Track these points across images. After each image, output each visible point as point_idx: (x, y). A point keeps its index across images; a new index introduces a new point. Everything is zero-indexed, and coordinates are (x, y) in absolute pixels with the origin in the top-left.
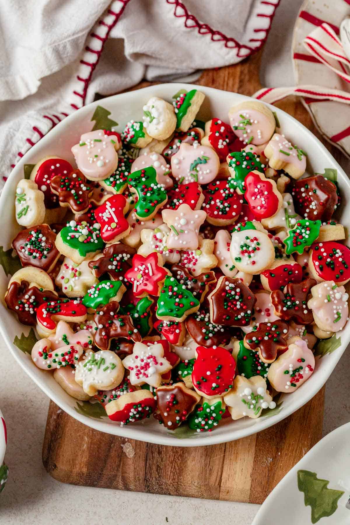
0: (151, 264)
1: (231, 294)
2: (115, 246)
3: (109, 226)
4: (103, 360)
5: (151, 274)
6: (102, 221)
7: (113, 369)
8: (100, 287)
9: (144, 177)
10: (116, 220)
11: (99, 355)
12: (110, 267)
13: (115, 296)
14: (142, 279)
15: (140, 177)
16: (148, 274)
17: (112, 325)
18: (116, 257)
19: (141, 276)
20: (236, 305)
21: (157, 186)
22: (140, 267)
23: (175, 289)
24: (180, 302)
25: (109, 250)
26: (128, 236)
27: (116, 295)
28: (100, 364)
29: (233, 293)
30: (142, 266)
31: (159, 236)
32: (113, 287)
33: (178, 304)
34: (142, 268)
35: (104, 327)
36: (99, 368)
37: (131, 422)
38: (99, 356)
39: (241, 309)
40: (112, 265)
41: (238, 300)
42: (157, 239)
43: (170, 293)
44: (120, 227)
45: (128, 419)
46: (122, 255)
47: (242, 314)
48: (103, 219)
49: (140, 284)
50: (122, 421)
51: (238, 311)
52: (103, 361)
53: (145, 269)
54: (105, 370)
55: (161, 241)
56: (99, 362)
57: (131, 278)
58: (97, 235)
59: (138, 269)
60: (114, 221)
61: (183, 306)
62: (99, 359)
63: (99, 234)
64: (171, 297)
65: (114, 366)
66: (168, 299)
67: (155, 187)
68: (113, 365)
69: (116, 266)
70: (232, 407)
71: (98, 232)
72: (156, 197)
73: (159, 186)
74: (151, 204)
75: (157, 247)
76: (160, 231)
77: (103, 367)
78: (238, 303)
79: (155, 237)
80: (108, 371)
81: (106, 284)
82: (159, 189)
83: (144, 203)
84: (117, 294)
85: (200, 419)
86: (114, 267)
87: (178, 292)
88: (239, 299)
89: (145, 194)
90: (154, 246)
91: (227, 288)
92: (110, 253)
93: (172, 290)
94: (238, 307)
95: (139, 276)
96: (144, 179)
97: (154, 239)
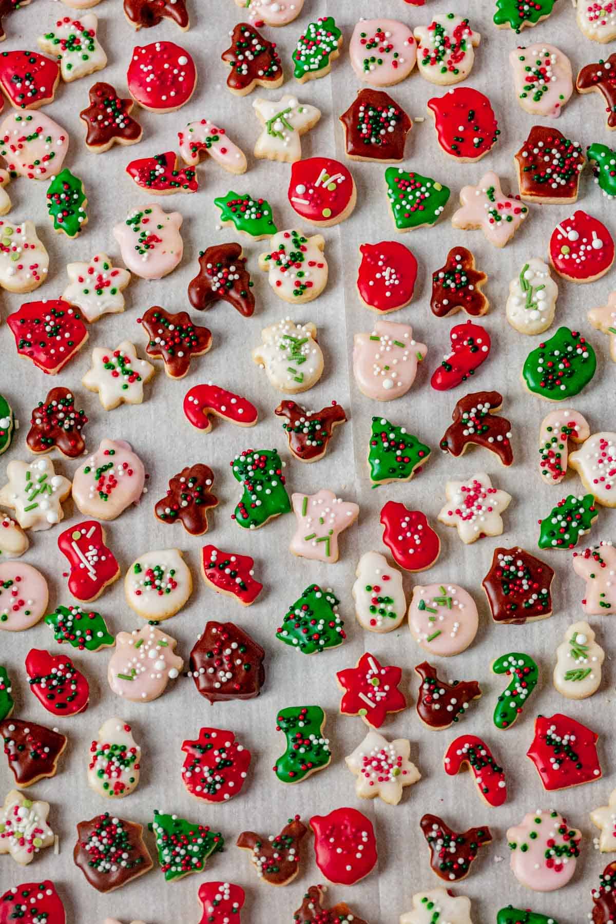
1: (509, 570)
9: (303, 720)
15: (297, 719)
20: (521, 585)
21: (318, 739)
29: (512, 569)
39: (531, 590)
41: (523, 578)
47: (534, 596)
51: (527, 594)
67: (315, 742)
72: (312, 756)
73: (321, 741)
74: (301, 767)
78: (524, 582)
82: (321, 746)
83: (292, 762)
88: (525, 574)
89: (298, 747)
91: (502, 564)
94: (526, 587)
96: (301, 724)
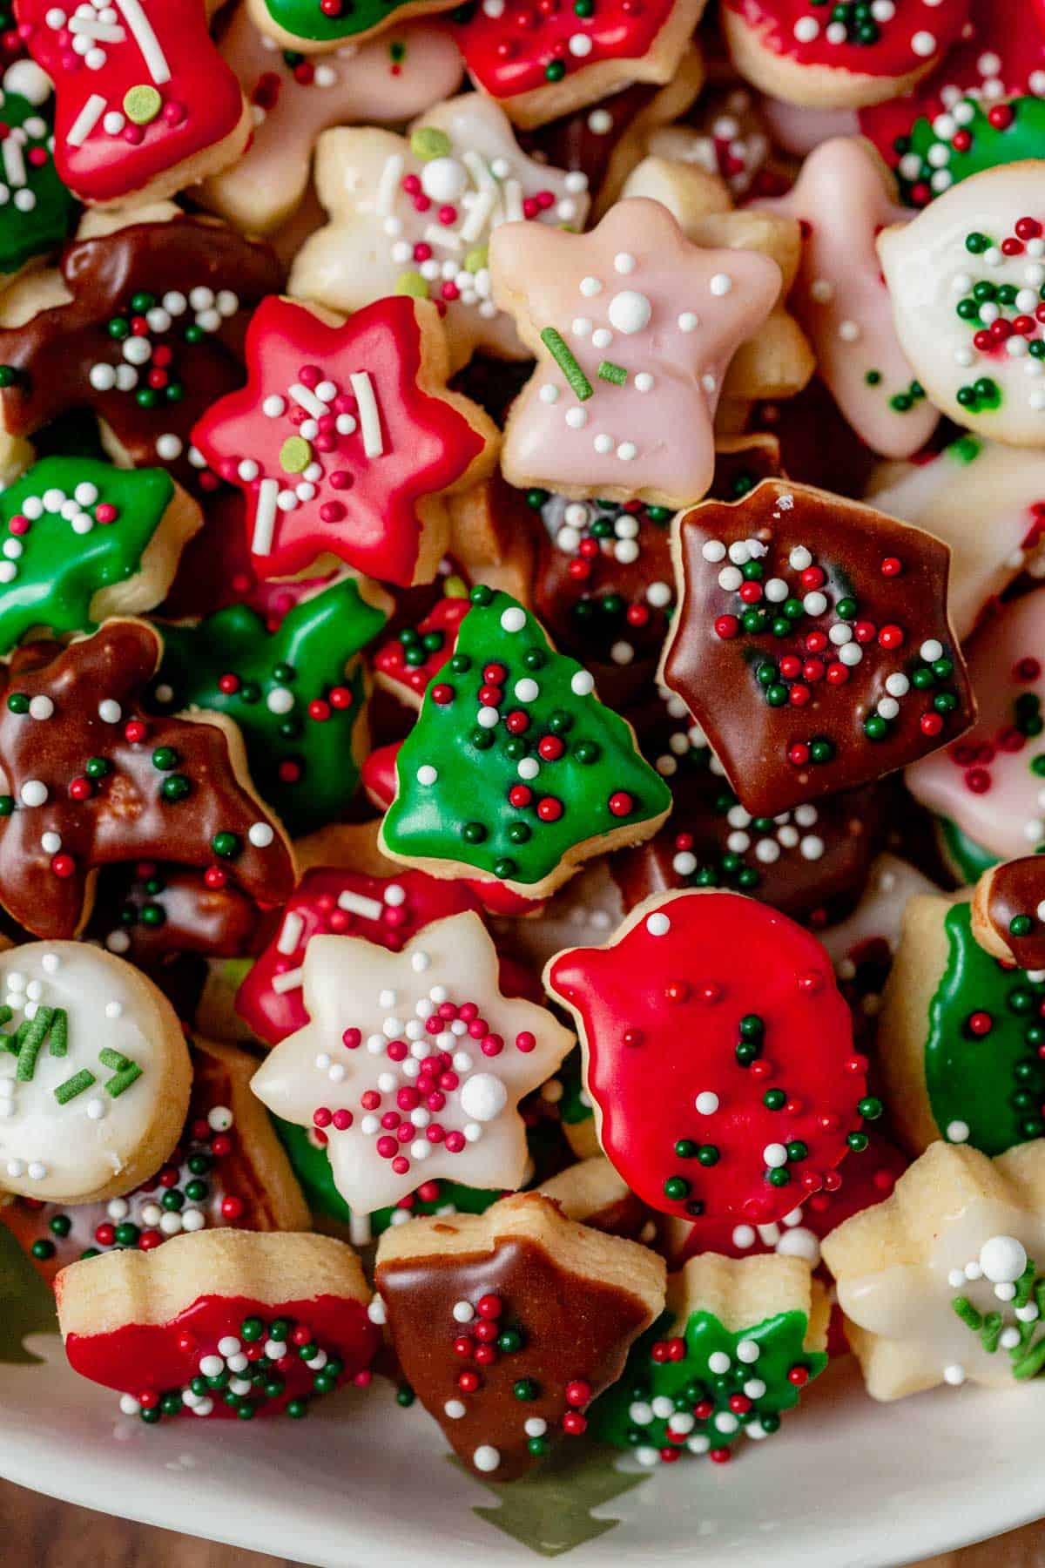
0: (373, 379)
2: (140, 234)
3: (114, 104)
4: (56, 1019)
5: (372, 444)
6: (66, 62)
7: (120, 1090)
8: (31, 508)
10: (158, 68)
11: (28, 978)
12: (100, 377)
13: (126, 577)
14: (312, 473)
16: (350, 446)
17: (109, 784)
18: (142, 314)
19: (305, 452)
22: (298, 393)
23: (524, 690)
24: (543, 786)
25: (100, 258)
26: (229, 169)
27: (135, 567)
28: (37, 1048)
30: (312, 387)
31: (438, 181)
32: (115, 515)
33: (530, 797)
34: (315, 400)
35: (56, 795)
36: (29, 1072)
37: (188, 1412)
38: (33, 991)
40: (117, 360)
42: (424, 203)
43: (487, 717)
44: (183, 114)
45: (178, 1394)
46: (187, 296)
48: (69, 47)
49: (300, 504)
50: (136, 1394)
52: (55, 1031)
53: (333, 411)
54: (68, 1094)
55: (450, 215)
56: (31, 1039)
57: (236, 461)
58: (29, 150)
59: (286, 401)
60: (146, 78)
61: (561, 809)
62: (30, 1012)
63: (44, 141)
64: (487, 740)
65: (126, 1076)
66: (470, 751)
68: (126, 1065)
69: (143, 370)
70: (875, 1336)
71: (35, 126)
75: (423, 252)
76: (444, 145)
77: (55, 1071)
79: (412, 186)
80: (89, 1105)
81: (70, 496)
84: (146, 560)
85: (661, 1407)
86: (127, 378)
87: (540, 713)
90: (403, 252)
92: (107, 284)
93: (498, 693)
95: (293, 454)
97: (408, 201)
